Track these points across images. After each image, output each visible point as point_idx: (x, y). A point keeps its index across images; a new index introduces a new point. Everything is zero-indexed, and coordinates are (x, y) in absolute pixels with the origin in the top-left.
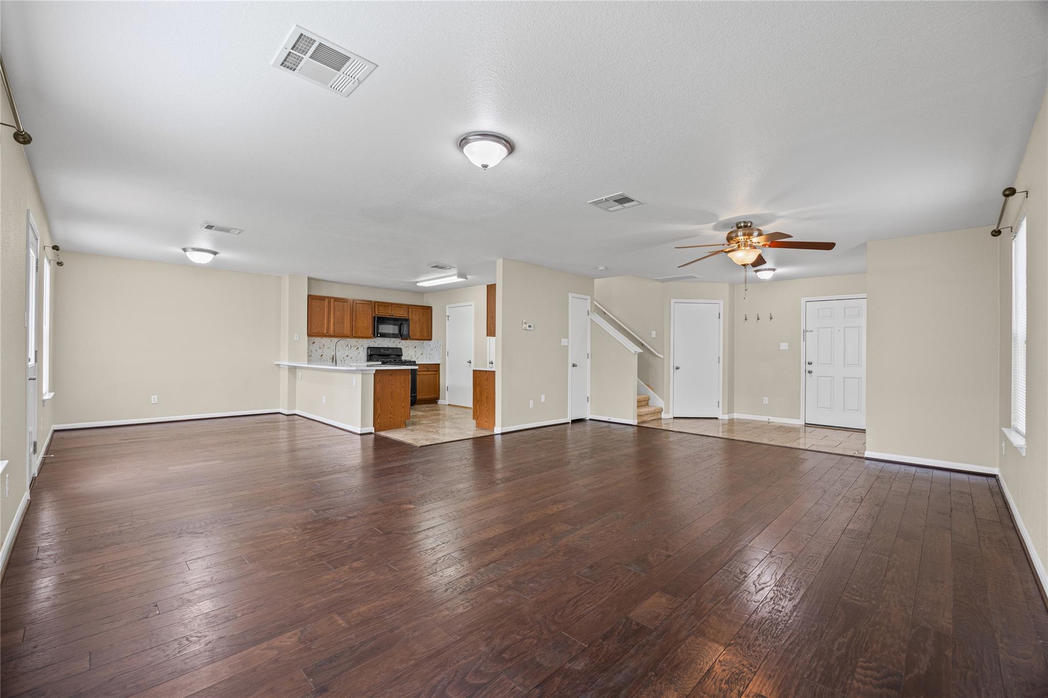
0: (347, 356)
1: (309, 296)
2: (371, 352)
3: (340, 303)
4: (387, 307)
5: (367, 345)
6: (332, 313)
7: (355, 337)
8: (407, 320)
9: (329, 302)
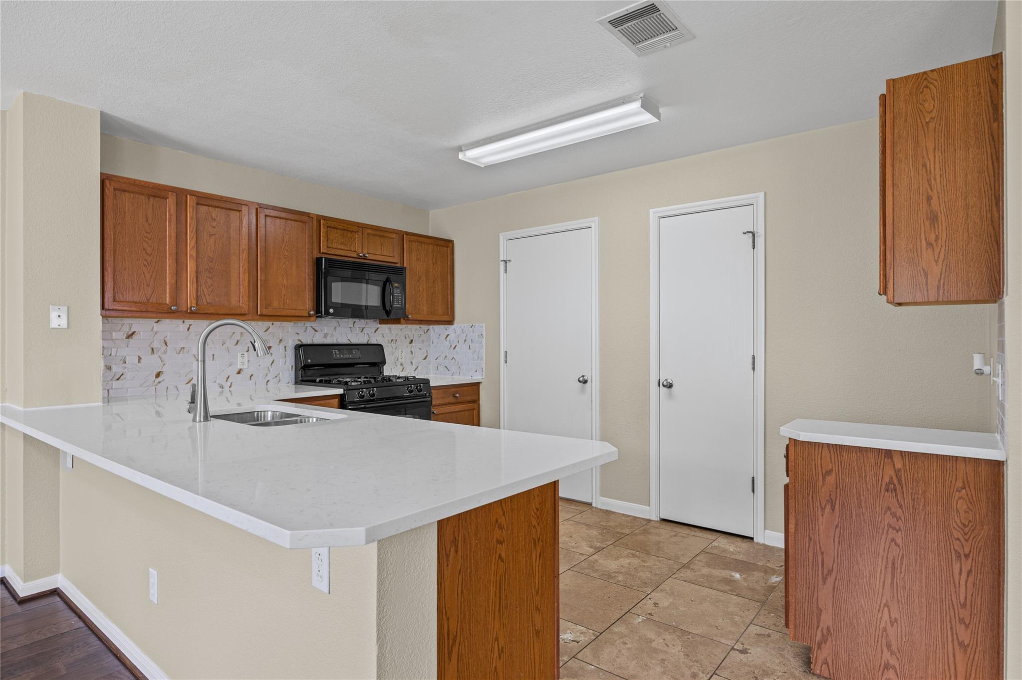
0: (239, 373)
1: (105, 180)
2: (306, 360)
3: (215, 213)
4: (349, 234)
5: (297, 337)
6: (190, 243)
7: (264, 317)
8: (399, 271)
9: (181, 205)
